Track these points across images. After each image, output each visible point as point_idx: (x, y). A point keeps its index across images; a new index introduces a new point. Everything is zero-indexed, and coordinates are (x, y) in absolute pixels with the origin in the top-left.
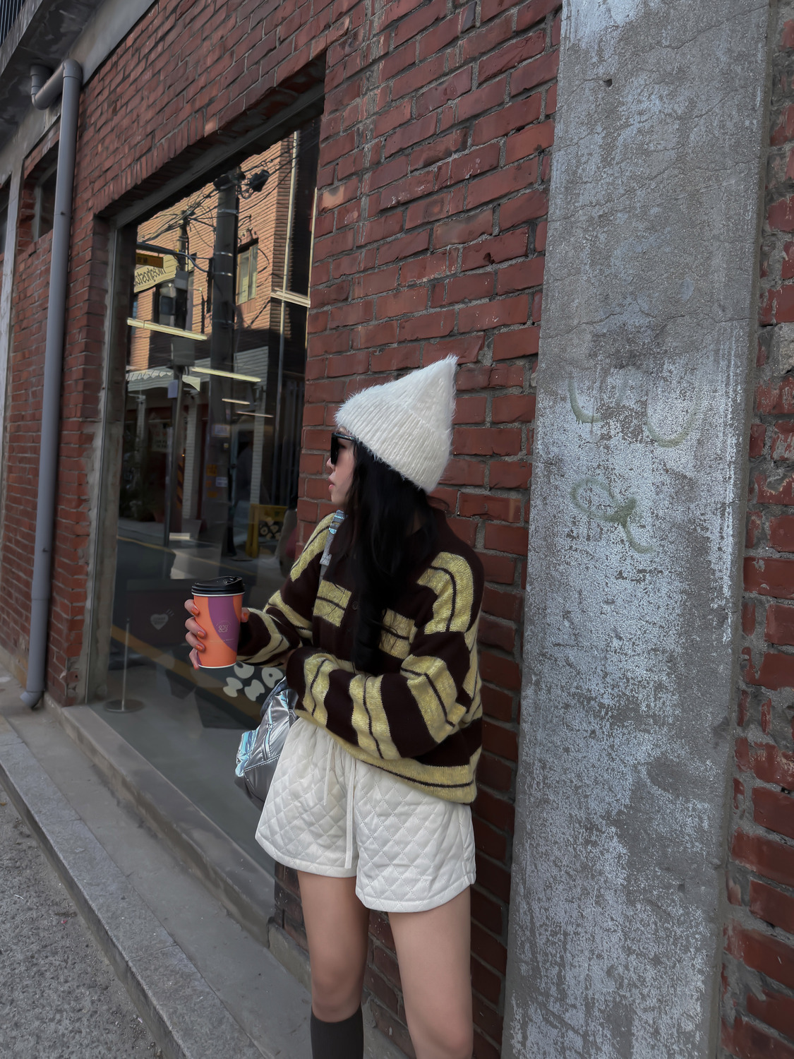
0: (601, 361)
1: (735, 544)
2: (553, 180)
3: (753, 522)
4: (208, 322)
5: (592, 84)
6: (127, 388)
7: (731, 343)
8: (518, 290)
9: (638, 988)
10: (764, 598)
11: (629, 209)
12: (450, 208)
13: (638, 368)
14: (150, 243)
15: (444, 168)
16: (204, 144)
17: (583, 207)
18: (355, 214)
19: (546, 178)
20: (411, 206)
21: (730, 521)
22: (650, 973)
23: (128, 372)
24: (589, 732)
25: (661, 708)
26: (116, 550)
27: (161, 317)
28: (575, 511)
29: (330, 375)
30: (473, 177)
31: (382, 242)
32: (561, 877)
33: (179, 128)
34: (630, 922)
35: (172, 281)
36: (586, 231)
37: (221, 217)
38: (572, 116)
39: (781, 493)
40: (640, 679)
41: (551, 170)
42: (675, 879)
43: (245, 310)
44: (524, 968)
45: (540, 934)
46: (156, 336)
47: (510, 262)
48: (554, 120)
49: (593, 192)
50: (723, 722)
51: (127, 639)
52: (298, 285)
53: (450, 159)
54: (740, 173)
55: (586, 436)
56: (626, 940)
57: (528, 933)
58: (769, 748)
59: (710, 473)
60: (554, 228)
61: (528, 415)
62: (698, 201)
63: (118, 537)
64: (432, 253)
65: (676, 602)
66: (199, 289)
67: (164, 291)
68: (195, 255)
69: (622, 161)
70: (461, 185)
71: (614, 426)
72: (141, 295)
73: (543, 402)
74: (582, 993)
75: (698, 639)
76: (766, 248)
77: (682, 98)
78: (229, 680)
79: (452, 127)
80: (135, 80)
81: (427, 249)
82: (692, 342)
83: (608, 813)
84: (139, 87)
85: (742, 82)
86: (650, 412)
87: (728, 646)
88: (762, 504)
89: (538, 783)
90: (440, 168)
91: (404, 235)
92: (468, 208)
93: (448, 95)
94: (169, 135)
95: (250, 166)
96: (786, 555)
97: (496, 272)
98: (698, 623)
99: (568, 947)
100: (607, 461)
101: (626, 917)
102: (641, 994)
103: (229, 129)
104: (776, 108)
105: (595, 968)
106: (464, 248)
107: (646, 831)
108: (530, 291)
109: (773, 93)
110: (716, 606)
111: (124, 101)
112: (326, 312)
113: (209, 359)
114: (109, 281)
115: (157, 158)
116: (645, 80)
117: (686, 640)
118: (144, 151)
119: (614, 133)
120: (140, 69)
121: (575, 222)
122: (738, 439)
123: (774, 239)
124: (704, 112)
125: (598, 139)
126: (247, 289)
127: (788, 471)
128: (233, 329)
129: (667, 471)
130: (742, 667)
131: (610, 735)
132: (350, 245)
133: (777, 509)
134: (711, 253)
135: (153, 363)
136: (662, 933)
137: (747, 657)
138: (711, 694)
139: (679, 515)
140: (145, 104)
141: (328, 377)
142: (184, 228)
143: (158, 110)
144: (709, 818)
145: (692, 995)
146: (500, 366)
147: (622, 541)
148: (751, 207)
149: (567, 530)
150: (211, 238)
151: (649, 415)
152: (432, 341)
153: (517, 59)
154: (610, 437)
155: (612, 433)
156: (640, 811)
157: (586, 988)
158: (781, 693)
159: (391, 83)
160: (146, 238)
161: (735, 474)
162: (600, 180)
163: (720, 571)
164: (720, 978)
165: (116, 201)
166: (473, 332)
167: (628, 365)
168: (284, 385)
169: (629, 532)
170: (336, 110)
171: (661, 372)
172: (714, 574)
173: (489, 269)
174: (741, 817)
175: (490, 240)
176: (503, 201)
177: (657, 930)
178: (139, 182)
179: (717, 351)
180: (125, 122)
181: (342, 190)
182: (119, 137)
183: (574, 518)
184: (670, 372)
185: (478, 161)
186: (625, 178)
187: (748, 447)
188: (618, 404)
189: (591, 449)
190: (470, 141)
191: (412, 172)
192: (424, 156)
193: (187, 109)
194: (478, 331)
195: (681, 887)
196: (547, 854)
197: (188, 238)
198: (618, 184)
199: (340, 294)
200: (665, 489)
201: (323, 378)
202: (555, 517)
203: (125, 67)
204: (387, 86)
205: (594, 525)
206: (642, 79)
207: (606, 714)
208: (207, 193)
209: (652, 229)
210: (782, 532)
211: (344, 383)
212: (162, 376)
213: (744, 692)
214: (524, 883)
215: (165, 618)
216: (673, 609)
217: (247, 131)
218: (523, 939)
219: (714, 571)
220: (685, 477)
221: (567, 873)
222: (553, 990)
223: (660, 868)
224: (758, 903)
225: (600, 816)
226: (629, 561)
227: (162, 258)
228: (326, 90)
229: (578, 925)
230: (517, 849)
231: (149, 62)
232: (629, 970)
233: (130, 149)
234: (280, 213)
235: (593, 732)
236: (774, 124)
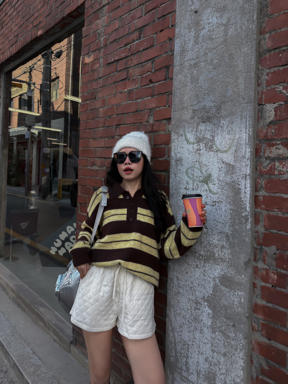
0: (196, 120)
1: (251, 190)
2: (175, 50)
3: (258, 181)
4: (40, 109)
5: (189, 13)
6: (9, 135)
7: (247, 112)
8: (163, 93)
9: (218, 365)
10: (263, 211)
11: (206, 61)
12: (135, 62)
13: (211, 123)
14: (18, 78)
15: (132, 47)
16: (38, 39)
17: (187, 61)
18: (98, 65)
19: (173, 49)
20: (120, 61)
21: (248, 181)
22: (222, 360)
23: (10, 128)
24: (196, 265)
25: (223, 255)
27: (22, 107)
28: (188, 179)
29: (90, 128)
30: (144, 50)
31: (109, 76)
32: (186, 323)
33: (28, 33)
34: (214, 340)
35: (26, 93)
36: (189, 70)
37: (44, 68)
38: (182, 25)
39: (268, 170)
40: (215, 244)
41: (174, 46)
42: (231, 322)
43: (54, 103)
44: (172, 359)
45: (178, 346)
46: (20, 115)
47: (159, 83)
48: (175, 27)
49: (191, 55)
50: (248, 260)
51: (11, 232)
52: (75, 93)
53: (135, 43)
54: (248, 46)
55: (192, 150)
56: (212, 347)
57: (173, 345)
58: (267, 270)
59: (240, 163)
60: (176, 69)
61: (168, 142)
62: (232, 57)
64: (129, 80)
65: (228, 214)
66: (37, 96)
67: (23, 97)
68: (35, 83)
69: (202, 42)
70: (139, 53)
71: (202, 145)
72: (14, 99)
73: (174, 137)
74: (196, 368)
75: (237, 228)
76: (259, 75)
77: (225, 17)
78: (52, 248)
79: (135, 30)
80: (10, 15)
81: (126, 78)
82: (232, 112)
83: (204, 297)
84: (11, 18)
86: (216, 139)
87: (249, 230)
88: (261, 174)
89: (176, 286)
90: (131, 47)
91: (117, 73)
92: (142, 62)
93: (133, 18)
94: (24, 36)
95: (55, 48)
96: (271, 194)
97: (154, 87)
98: (237, 222)
99: (189, 350)
100: (200, 159)
101: (212, 338)
102: (219, 368)
103: (47, 33)
104: (262, 21)
105: (200, 358)
106: (141, 78)
107: (219, 304)
108: (167, 93)
109: (261, 15)
110: (244, 215)
111: (6, 23)
112: (87, 103)
113: (41, 123)
114: (1, 93)
115: (19, 45)
116: (210, 11)
117: (233, 228)
118: (14, 42)
119: (199, 31)
120: (12, 11)
121: (184, 67)
122: (251, 149)
123: (262, 71)
124: (234, 23)
125: (193, 34)
126: (55, 96)
127: (271, 161)
128: (50, 111)
129: (223, 163)
130: (255, 238)
131: (204, 266)
132: (96, 77)
133: (267, 176)
134: (238, 77)
136: (226, 344)
137: (257, 234)
138: (243, 249)
139: (228, 180)
140: (14, 24)
142: (30, 73)
143: (19, 26)
144: (244, 298)
145: (239, 368)
146: (156, 123)
147: (206, 190)
148: (253, 59)
149: (184, 186)
150: (41, 76)
151: (215, 141)
152: (129, 114)
153: (160, 4)
154: (201, 150)
155: (201, 148)
156: (217, 296)
157: (197, 366)
158: (270, 248)
159: (111, 14)
160: (16, 77)
161: (250, 163)
162: (194, 50)
163: (245, 201)
164: (250, 361)
165: (4, 62)
166: (145, 110)
167: (206, 121)
168: (71, 132)
169: (209, 187)
170: (89, 25)
171: (220, 124)
172: (243, 202)
173: (151, 85)
174: (256, 297)
175: (151, 74)
176: (155, 59)
177: (224, 343)
178: (12, 55)
179: (241, 116)
180: (7, 31)
181: (92, 56)
182: (4, 37)
183: (187, 182)
184: (223, 124)
185: (145, 43)
186: (203, 49)
187: (255, 152)
188: (203, 137)
189: (193, 154)
190: (142, 36)
191: (120, 48)
192: (124, 42)
193: (31, 26)
194: (147, 110)
195: (234, 326)
196: (180, 314)
197: (32, 77)
198: (201, 51)
199: (93, 97)
200: (223, 169)
201: (87, 129)
202: (180, 181)
203: (6, 10)
204: (109, 15)
205: (195, 184)
207: (202, 258)
208: (39, 59)
209: (215, 68)
210: (269, 185)
211: (95, 131)
213: (256, 248)
214: (171, 325)
215: (26, 224)
216: (227, 216)
217: (54, 34)
218: (171, 347)
219: (243, 201)
220: (230, 165)
221: (188, 321)
222: (184, 367)
223: (225, 318)
224: (264, 331)
225: (201, 298)
226: (209, 198)
227: (22, 84)
228: (85, 17)
229: (193, 342)
230: (168, 312)
231: (15, 8)
232: (214, 359)
233: (9, 42)
234: (67, 67)
236: (261, 27)
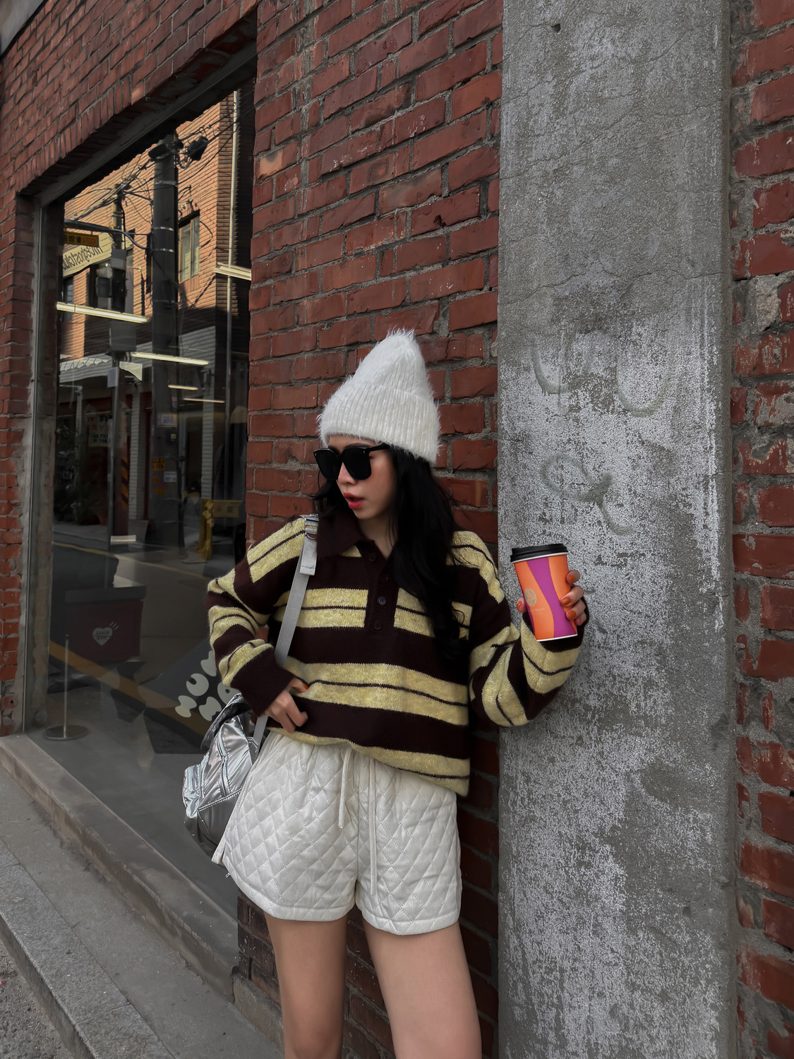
0: (565, 326)
1: (722, 520)
2: (504, 133)
3: (740, 495)
4: (148, 303)
5: (539, 30)
6: (58, 379)
7: (703, 301)
8: (473, 254)
9: (646, 1029)
10: (756, 579)
11: (586, 162)
12: (395, 170)
13: (605, 332)
15: (387, 127)
16: (131, 112)
17: (536, 162)
18: (296, 180)
19: (496, 132)
20: (354, 168)
21: (714, 495)
22: (658, 1012)
24: (575, 738)
25: (652, 708)
26: (52, 558)
27: (97, 299)
28: (547, 491)
29: (276, 355)
30: (419, 135)
31: (325, 209)
33: (104, 96)
34: (633, 953)
35: (108, 261)
36: (541, 187)
37: (158, 189)
38: (520, 64)
39: (767, 461)
40: (627, 676)
41: (500, 124)
42: (679, 901)
43: (188, 287)
44: (517, 1011)
46: (90, 321)
47: (463, 224)
48: (502, 69)
49: (547, 145)
50: (720, 720)
51: (67, 656)
52: (243, 258)
53: (393, 118)
54: (701, 118)
55: (556, 409)
56: (629, 974)
57: (520, 972)
58: (773, 746)
59: (689, 443)
60: (507, 186)
61: (490, 388)
62: (658, 149)
63: (53, 542)
64: (379, 218)
65: (662, 588)
66: (138, 268)
67: (99, 271)
68: (132, 231)
69: (576, 111)
70: (406, 145)
71: (583, 396)
73: (505, 374)
74: (584, 1038)
75: (688, 628)
76: (735, 197)
77: (635, 41)
78: (182, 698)
79: (394, 82)
80: (56, 48)
81: (373, 215)
82: (661, 302)
83: (601, 829)
84: (59, 56)
85: (698, 21)
86: (620, 379)
87: (721, 634)
88: (748, 474)
90: (383, 127)
91: (348, 201)
92: (415, 168)
93: (388, 49)
94: (94, 104)
95: (187, 133)
96: (777, 530)
97: (448, 236)
98: (687, 610)
99: (565, 985)
100: (578, 434)
101: (628, 947)
102: (649, 1036)
103: (157, 95)
104: (735, 46)
105: (597, 1008)
106: (413, 212)
107: (643, 848)
108: (486, 254)
109: (732, 31)
110: (705, 590)
111: (44, 70)
112: (268, 287)
113: (150, 343)
114: (35, 264)
115: (82, 130)
116: (595, 23)
117: (675, 629)
118: (68, 122)
119: (565, 81)
120: (60, 36)
121: (529, 178)
122: (717, 405)
123: (742, 186)
124: (659, 54)
125: (549, 88)
126: (190, 265)
127: (774, 437)
129: (643, 443)
130: (739, 657)
131: (599, 741)
132: (291, 214)
133: (765, 480)
134: (676, 204)
135: (90, 350)
136: (668, 965)
137: (742, 646)
138: (706, 689)
139: (658, 491)
140: (66, 72)
141: (274, 357)
142: (119, 203)
143: (80, 78)
144: (712, 830)
145: (706, 1035)
146: (458, 336)
147: (599, 522)
148: (716, 153)
149: (539, 513)
150: (148, 212)
151: (619, 383)
152: (383, 313)
153: (459, 7)
154: (580, 408)
155: (582, 404)
156: (636, 826)
157: (588, 1032)
158: (782, 684)
159: (327, 39)
161: (716, 443)
162: (553, 132)
163: (707, 551)
164: (736, 1013)
165: (40, 177)
166: (427, 301)
167: (593, 329)
168: (233, 367)
169: (606, 512)
170: (270, 70)
171: (630, 335)
172: (700, 555)
173: (440, 232)
174: (748, 828)
175: (440, 201)
176: (450, 160)
177: (662, 961)
178: (63, 156)
179: (688, 310)
180: (47, 93)
181: (280, 155)
182: (40, 109)
183: (546, 499)
184: (640, 335)
185: (423, 117)
186: (580, 128)
187: (729, 413)
188: (585, 373)
189: (559, 422)
190: (413, 97)
191: (353, 133)
192: (366, 115)
193: (112, 76)
194: (431, 300)
195: (687, 911)
197: (123, 214)
198: (573, 136)
199: (284, 268)
200: (642, 462)
201: (268, 358)
202: (525, 498)
203: (44, 34)
204: (323, 43)
205: (567, 506)
206: (591, 23)
207: (593, 717)
208: (142, 164)
209: (611, 181)
210: (771, 504)
211: (291, 362)
212: (99, 364)
213: (742, 685)
214: (513, 914)
215: (109, 631)
216: (659, 595)
217: (177, 97)
218: (515, 979)
219: (701, 551)
220: (663, 449)
221: (560, 900)
222: (552, 1036)
223: (662, 890)
224: (773, 924)
225: (593, 833)
226: (607, 544)
227: (97, 237)
228: (258, 49)
229: (575, 960)
230: (503, 875)
231: (70, 28)
232: (634, 1009)
233: (53, 121)
234: (222, 182)
235: (580, 738)
236: (735, 63)
